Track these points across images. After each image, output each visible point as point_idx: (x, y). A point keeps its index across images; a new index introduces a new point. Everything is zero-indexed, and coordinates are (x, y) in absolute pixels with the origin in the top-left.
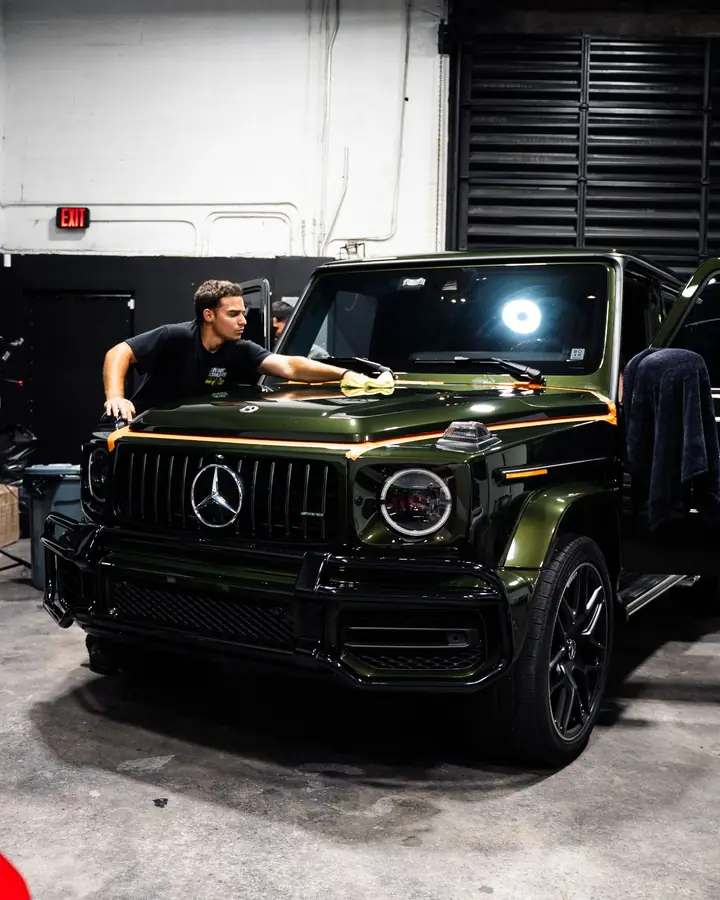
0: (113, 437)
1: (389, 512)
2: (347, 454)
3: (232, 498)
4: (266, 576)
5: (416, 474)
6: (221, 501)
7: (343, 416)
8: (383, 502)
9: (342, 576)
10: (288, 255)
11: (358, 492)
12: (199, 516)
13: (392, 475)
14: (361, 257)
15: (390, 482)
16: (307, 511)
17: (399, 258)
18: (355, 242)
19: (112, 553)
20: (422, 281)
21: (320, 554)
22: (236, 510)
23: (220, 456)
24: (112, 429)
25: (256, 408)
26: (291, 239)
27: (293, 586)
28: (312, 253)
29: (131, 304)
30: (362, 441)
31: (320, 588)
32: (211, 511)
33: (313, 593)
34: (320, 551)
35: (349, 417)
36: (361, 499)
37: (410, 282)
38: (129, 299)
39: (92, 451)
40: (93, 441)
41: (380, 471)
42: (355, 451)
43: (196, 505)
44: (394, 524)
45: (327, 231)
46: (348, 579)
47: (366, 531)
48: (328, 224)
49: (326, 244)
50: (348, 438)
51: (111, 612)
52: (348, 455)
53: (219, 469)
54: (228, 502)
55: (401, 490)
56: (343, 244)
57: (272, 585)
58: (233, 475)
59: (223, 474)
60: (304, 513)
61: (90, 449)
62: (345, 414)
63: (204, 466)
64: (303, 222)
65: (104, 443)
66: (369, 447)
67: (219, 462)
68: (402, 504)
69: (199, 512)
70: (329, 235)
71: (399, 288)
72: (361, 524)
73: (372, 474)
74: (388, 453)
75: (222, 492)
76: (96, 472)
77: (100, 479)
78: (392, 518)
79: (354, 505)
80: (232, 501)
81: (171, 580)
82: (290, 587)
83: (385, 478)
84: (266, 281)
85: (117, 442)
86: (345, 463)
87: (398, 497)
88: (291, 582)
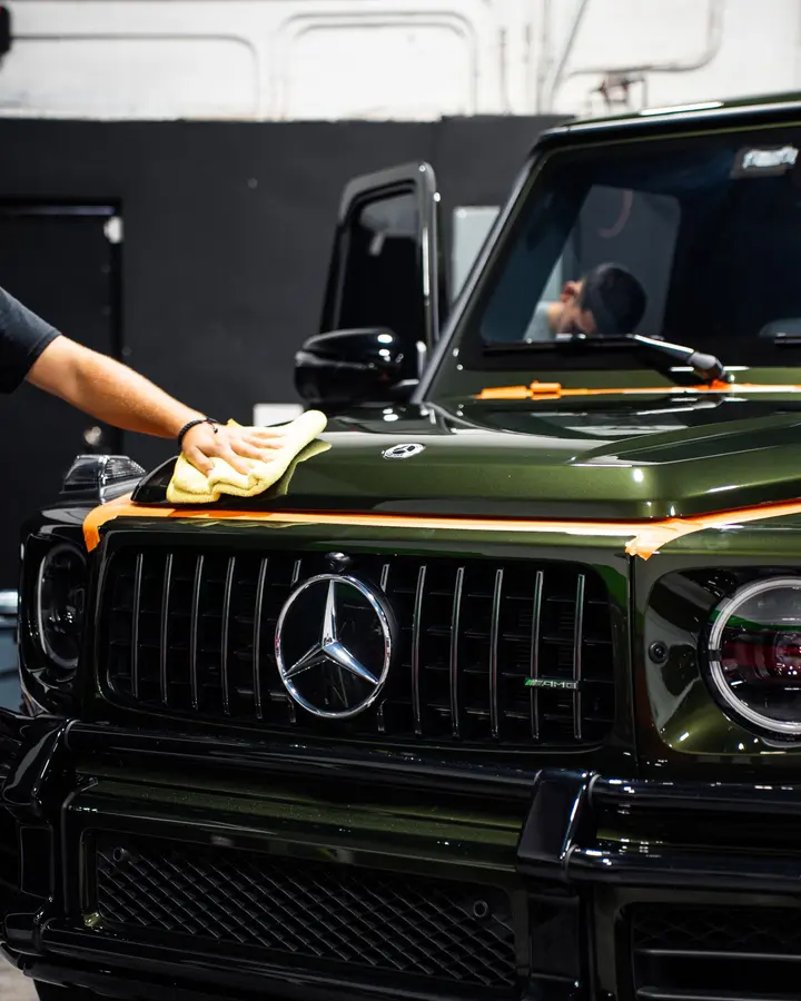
0: (93, 519)
1: (730, 676)
2: (628, 544)
3: (367, 650)
4: (445, 827)
5: (788, 591)
6: (344, 656)
7: (610, 461)
8: (714, 655)
9: (623, 827)
10: (469, 111)
11: (658, 632)
12: (293, 691)
13: (730, 593)
14: (635, 107)
15: (727, 610)
16: (539, 678)
17: (727, 104)
18: (622, 76)
19: (94, 784)
20: (788, 154)
21: (573, 774)
22: (378, 676)
23: (339, 556)
24: (93, 500)
25: (419, 449)
26: (476, 74)
27: (514, 850)
28: (522, 106)
29: (114, 230)
30: (660, 518)
31: (573, 854)
32: (321, 680)
33: (559, 866)
34: (569, 768)
35: (626, 464)
36: (661, 646)
37: (761, 159)
38: (106, 219)
39: (45, 553)
40: (47, 530)
41: (703, 584)
42: (646, 540)
43: (287, 667)
44: (741, 707)
45: (557, 54)
46: (637, 834)
47: (675, 725)
48: (559, 37)
49: (558, 80)
50: (627, 511)
51: (90, 922)
52: (632, 548)
53: (338, 585)
54: (358, 658)
55: (754, 629)
56: (596, 81)
57: (459, 848)
58: (371, 597)
59: (346, 597)
60: (533, 682)
61: (38, 548)
62: (614, 458)
63: (303, 579)
64: (503, 33)
65: (76, 532)
66: (676, 530)
67: (337, 568)
68: (760, 659)
69: (296, 682)
70: (564, 60)
71: (733, 174)
72: (664, 706)
73: (686, 589)
74: (724, 543)
75: (344, 638)
76: (55, 599)
77: (63, 613)
78: (736, 691)
79: (648, 661)
80: (369, 656)
81: (220, 841)
82: (508, 854)
83: (719, 601)
84: (425, 168)
85: (103, 530)
86: (622, 568)
87: (750, 642)
88: (507, 840)
